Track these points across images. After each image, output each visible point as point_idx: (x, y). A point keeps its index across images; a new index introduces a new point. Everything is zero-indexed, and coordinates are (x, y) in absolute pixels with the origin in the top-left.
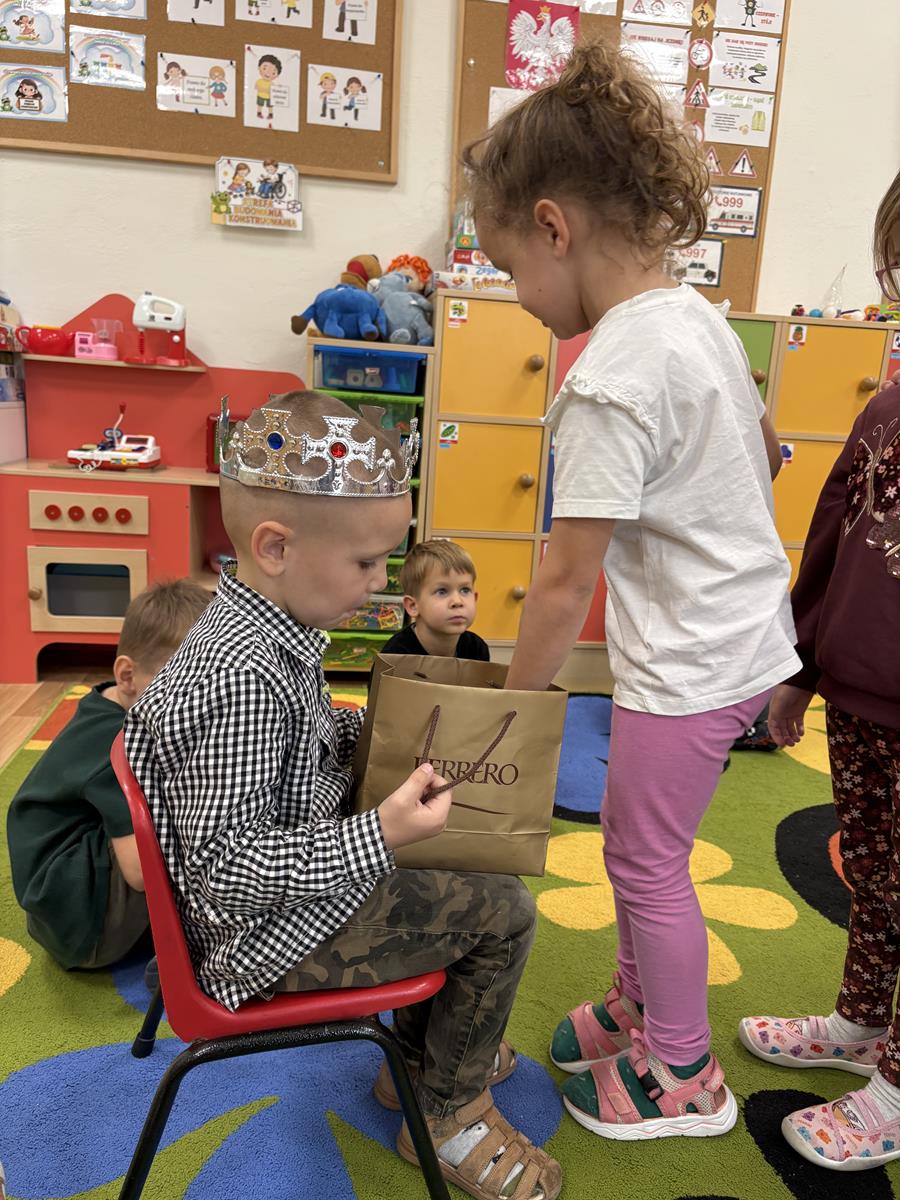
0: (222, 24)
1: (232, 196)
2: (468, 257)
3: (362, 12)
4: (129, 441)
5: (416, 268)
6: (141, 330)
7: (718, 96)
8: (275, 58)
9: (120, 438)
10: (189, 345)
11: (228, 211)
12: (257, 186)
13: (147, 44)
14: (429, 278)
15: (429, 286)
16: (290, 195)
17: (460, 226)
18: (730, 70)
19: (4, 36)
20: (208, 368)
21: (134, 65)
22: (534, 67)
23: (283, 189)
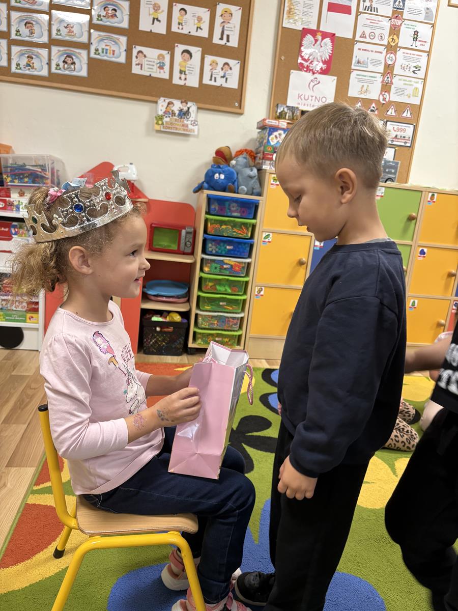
0: (165, 33)
1: (164, 117)
3: (232, 31)
7: (397, 79)
8: (189, 51)
11: (163, 124)
12: (177, 112)
13: (128, 41)
16: (192, 118)
18: (404, 67)
19: (59, 34)
20: (149, 200)
21: (121, 51)
22: (312, 61)
23: (189, 114)
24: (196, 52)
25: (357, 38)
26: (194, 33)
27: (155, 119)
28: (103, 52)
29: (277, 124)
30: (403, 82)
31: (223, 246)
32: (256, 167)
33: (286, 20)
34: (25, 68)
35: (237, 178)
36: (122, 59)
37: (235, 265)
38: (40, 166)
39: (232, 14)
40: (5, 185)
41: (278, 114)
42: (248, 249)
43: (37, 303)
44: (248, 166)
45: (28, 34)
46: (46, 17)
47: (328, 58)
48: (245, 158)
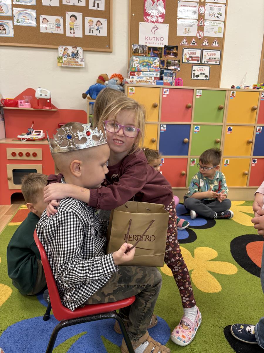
0: (59, 6)
1: (63, 58)
2: (134, 74)
3: (100, 1)
4: (35, 132)
5: (119, 77)
6: (38, 99)
7: (207, 23)
8: (75, 16)
9: (33, 131)
10: (52, 103)
11: (62, 62)
12: (71, 54)
13: (37, 13)
14: (123, 80)
15: (123, 83)
17: (131, 64)
18: (211, 14)
20: (58, 109)
21: (33, 19)
22: (152, 16)
23: (78, 55)
24: (79, 16)
26: (77, 4)
27: (57, 59)
28: (22, 21)
41: (134, 51)
47: (162, 12)
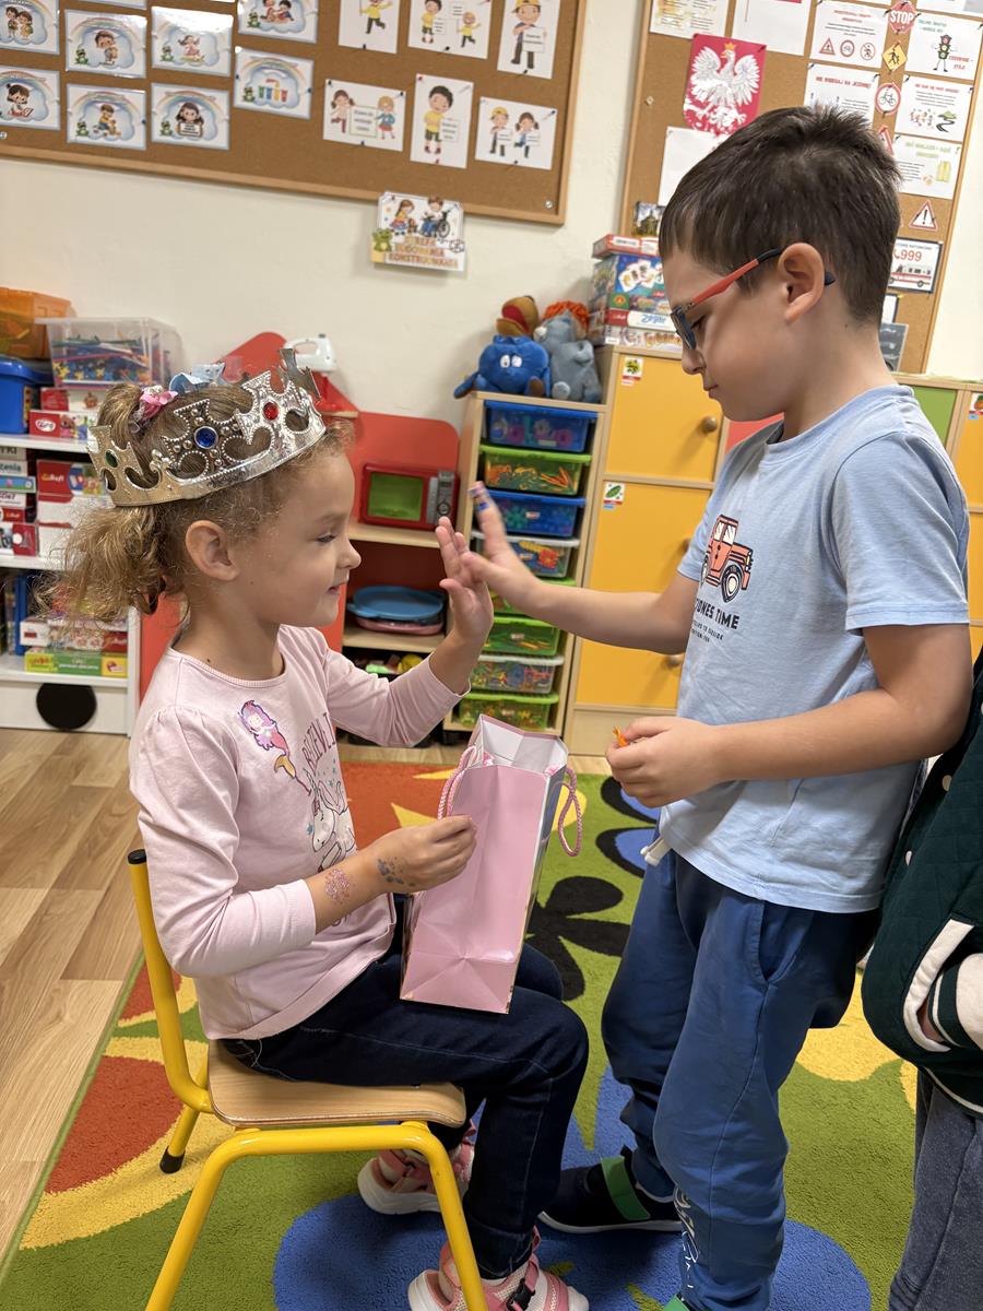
0: (394, 51)
1: (393, 234)
3: (539, 43)
7: (903, 144)
8: (447, 90)
11: (389, 249)
12: (420, 224)
18: (917, 118)
19: (168, 57)
20: (361, 413)
21: (300, 91)
22: (715, 107)
23: (447, 227)
24: (461, 91)
25: (814, 54)
26: (456, 50)
27: (372, 238)
28: (261, 96)
29: (637, 246)
30: (915, 150)
31: (519, 512)
32: (590, 341)
33: (657, 15)
34: (96, 132)
35: (549, 365)
36: (302, 110)
37: (544, 552)
38: (129, 342)
39: (539, 7)
40: (57, 384)
41: (639, 225)
42: (573, 518)
43: (124, 635)
44: (573, 339)
45: (103, 58)
46: (141, 22)
47: (750, 98)
48: (567, 321)
